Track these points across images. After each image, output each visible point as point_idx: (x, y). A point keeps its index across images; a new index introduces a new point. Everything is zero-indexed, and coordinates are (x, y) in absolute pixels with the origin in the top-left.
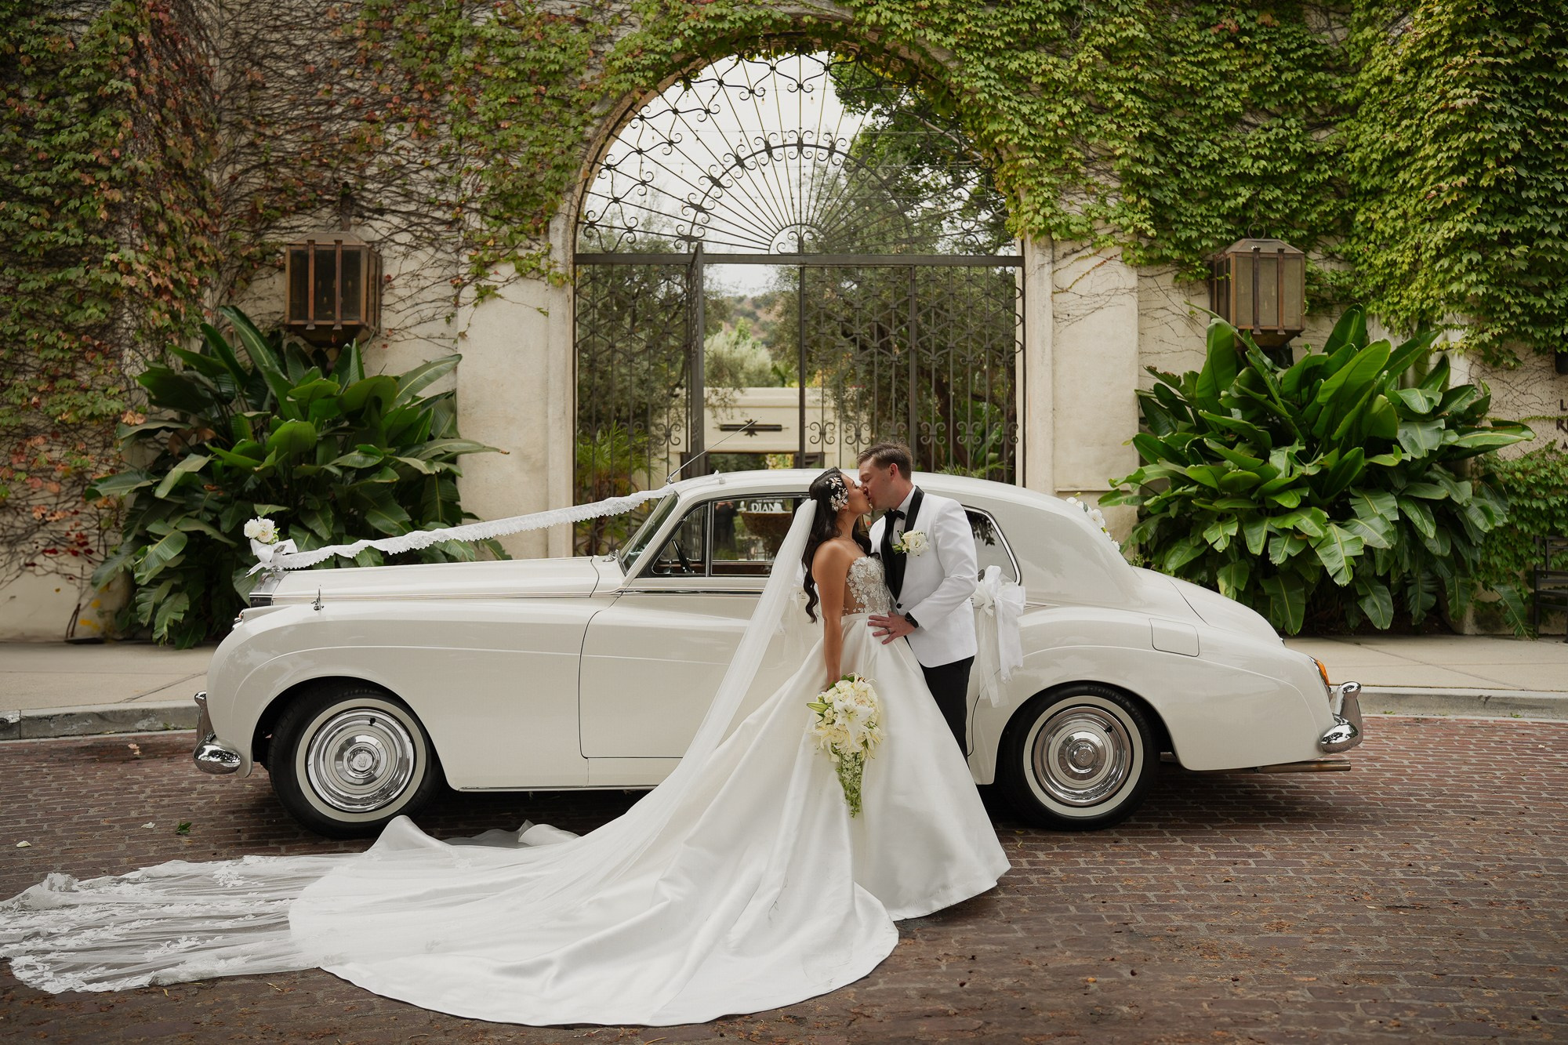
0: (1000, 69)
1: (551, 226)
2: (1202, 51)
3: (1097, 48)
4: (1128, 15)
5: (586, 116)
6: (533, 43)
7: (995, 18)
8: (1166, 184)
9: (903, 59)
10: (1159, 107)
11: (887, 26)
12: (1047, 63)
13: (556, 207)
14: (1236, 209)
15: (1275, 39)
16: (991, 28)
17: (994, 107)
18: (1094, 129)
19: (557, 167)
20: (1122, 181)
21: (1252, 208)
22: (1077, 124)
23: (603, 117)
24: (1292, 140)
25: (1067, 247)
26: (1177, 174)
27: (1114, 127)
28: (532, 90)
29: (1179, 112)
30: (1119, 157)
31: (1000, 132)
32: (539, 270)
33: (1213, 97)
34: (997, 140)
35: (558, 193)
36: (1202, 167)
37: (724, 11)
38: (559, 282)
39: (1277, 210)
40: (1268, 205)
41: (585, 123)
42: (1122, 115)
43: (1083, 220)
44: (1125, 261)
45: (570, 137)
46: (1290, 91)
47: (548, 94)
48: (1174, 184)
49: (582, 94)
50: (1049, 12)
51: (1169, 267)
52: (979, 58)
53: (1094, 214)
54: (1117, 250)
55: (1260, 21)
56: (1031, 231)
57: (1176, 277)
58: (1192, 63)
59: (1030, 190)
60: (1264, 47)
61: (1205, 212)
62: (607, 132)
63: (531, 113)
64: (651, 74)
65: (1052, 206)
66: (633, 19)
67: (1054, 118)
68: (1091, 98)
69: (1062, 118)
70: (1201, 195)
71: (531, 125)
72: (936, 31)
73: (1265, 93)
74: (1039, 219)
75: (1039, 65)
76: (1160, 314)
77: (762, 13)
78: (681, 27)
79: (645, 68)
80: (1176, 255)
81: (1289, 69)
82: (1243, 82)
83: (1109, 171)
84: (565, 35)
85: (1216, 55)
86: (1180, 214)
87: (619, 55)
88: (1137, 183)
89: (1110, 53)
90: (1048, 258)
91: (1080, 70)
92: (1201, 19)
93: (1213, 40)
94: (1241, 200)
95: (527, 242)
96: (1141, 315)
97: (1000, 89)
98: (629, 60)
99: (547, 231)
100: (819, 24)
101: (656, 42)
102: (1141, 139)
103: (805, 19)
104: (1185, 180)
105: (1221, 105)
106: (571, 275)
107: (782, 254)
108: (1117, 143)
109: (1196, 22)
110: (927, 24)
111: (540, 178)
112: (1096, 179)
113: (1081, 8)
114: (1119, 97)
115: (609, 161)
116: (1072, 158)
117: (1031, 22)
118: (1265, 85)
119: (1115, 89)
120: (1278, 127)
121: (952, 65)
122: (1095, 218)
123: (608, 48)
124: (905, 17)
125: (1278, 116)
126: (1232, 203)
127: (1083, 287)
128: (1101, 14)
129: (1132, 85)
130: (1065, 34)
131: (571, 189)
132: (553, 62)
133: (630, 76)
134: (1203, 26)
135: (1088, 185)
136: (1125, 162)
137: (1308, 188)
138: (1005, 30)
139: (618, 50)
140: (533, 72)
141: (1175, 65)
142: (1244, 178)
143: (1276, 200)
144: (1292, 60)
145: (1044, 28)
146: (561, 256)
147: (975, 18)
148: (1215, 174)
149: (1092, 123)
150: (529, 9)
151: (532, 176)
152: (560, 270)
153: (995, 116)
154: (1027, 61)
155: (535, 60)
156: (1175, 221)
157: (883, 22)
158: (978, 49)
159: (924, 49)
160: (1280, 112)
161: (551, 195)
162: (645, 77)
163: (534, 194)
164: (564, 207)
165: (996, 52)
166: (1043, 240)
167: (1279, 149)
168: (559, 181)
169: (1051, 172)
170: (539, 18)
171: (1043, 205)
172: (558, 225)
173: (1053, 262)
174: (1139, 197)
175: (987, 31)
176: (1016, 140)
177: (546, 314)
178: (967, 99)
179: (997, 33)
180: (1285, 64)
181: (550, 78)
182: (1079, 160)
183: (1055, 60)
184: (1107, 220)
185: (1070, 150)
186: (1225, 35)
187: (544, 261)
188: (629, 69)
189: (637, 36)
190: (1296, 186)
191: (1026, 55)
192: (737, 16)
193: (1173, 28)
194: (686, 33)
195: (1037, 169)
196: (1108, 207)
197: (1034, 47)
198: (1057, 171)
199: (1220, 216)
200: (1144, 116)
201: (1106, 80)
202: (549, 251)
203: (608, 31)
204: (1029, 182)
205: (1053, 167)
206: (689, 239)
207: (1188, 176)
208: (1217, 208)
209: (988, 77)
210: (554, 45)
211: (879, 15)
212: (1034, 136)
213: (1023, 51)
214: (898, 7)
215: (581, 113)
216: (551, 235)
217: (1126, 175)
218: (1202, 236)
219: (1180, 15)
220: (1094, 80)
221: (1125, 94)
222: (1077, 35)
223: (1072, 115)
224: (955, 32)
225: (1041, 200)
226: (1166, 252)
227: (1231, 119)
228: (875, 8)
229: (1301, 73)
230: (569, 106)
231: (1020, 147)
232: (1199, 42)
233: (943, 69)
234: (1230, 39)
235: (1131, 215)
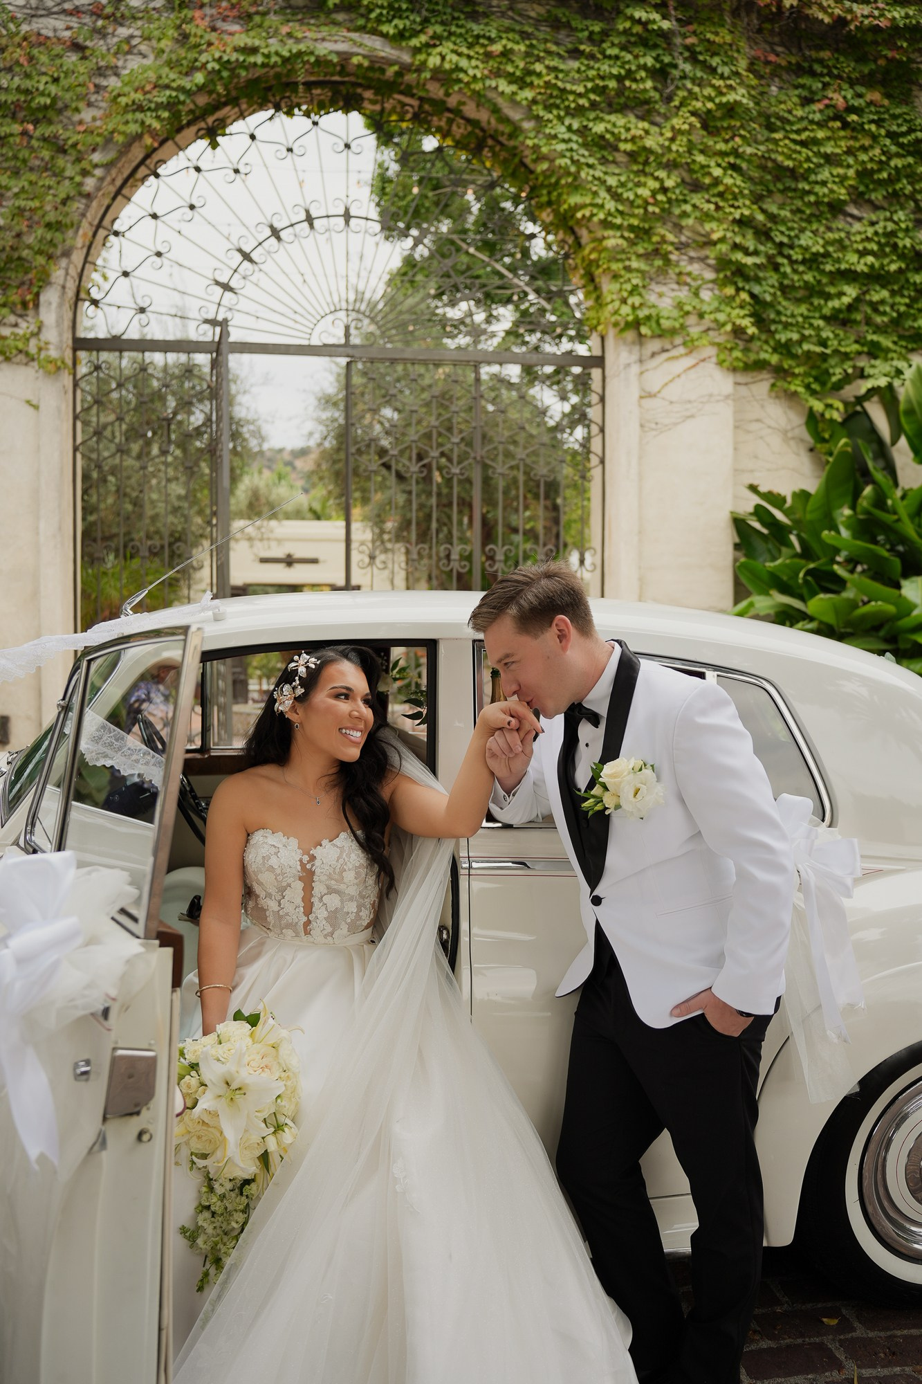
0: (583, 131)
1: (42, 298)
2: (805, 129)
3: (693, 114)
4: (729, 78)
5: (84, 164)
6: (17, 69)
7: (579, 71)
8: (765, 279)
9: (468, 121)
10: (759, 189)
11: (452, 71)
12: (636, 127)
13: (48, 275)
14: (839, 311)
15: (883, 120)
16: (573, 82)
17: (576, 176)
18: (688, 208)
19: (49, 226)
20: (717, 271)
21: (857, 309)
22: (669, 201)
23: (108, 166)
24: (901, 235)
25: (655, 345)
26: (776, 267)
27: (712, 207)
28: (17, 128)
29: (779, 198)
30: (714, 243)
31: (584, 206)
32: (27, 354)
33: (816, 183)
34: (579, 215)
35: (50, 257)
36: (804, 262)
37: (257, 43)
38: (53, 368)
39: (884, 313)
40: (875, 306)
41: (85, 173)
42: (721, 195)
43: (675, 313)
44: (720, 363)
45: (65, 189)
46: (899, 180)
47: (38, 133)
48: (773, 279)
49: (80, 137)
50: (640, 67)
51: (765, 375)
52: (560, 119)
53: (688, 308)
54: (712, 351)
55: (869, 97)
56: (616, 324)
57: (773, 385)
58: (794, 141)
59: (616, 277)
60: (873, 127)
61: (806, 313)
62: (113, 189)
63: (15, 157)
64: (166, 114)
65: (640, 295)
66: (143, 48)
67: (645, 192)
68: (685, 174)
69: (654, 193)
70: (800, 294)
71: (16, 173)
72: (510, 83)
73: (874, 182)
74: (625, 310)
75: (628, 130)
76: (754, 426)
77: (302, 47)
78: (203, 58)
79: (159, 106)
80: (774, 359)
81: (898, 155)
82: (849, 166)
83: (703, 260)
84: (58, 62)
85: (821, 134)
86: (779, 313)
87: (126, 89)
88: (734, 274)
89: (708, 123)
90: (635, 357)
91: (672, 140)
92: (805, 93)
93: (817, 117)
94: (846, 300)
95: (12, 319)
96: (736, 427)
97: (583, 155)
98: (138, 96)
99: (37, 306)
100: (370, 68)
101: (172, 76)
102: (742, 223)
103: (355, 60)
104: (785, 275)
105: (826, 190)
106: (69, 362)
107: (325, 345)
108: (714, 225)
109: (799, 96)
110: (497, 74)
111: (30, 239)
112: (689, 269)
113: (675, 66)
114: (717, 172)
115: (116, 227)
116: (663, 240)
117: (620, 79)
118: (872, 171)
119: (713, 164)
120: (886, 220)
121: (527, 125)
122: (688, 313)
123: (113, 82)
124: (474, 63)
125: (884, 209)
126: (835, 303)
127: (673, 392)
128: (699, 74)
129: (732, 160)
130: (657, 96)
131: (67, 254)
132: (42, 94)
133: (139, 116)
134: (806, 101)
135: (680, 274)
136: (723, 248)
137: (916, 290)
138: (590, 85)
139: (126, 84)
140: (17, 104)
141: (776, 142)
142: (849, 276)
143: (882, 302)
144: (901, 146)
145: (634, 86)
146: (54, 338)
147: (555, 69)
148: (818, 269)
149: (685, 201)
150: (11, 26)
151: (19, 235)
152: (53, 353)
153: (576, 187)
154: (614, 125)
155: (18, 89)
156: (774, 322)
157: (447, 66)
158: (558, 107)
159: (495, 105)
160: (886, 205)
161: (41, 260)
162: (158, 117)
163: (20, 258)
164: (58, 275)
165: (579, 111)
166: (630, 335)
167: (887, 244)
168: (51, 243)
169: (639, 256)
170: (25, 39)
171: (631, 293)
172: (50, 297)
173: (641, 361)
174: (738, 290)
175: (569, 87)
176: (601, 216)
177: (36, 407)
178: (545, 166)
179: (581, 89)
180: (894, 149)
181: (42, 115)
182: (672, 244)
183: (646, 125)
184: (701, 316)
185: (662, 231)
186: (830, 112)
187: (33, 342)
188: (140, 108)
189: (149, 68)
190: (902, 287)
191: (613, 118)
192: (273, 49)
193: (773, 101)
194: (209, 66)
195: (623, 251)
196: (702, 301)
197: (622, 109)
198: (646, 256)
199: (824, 317)
200: (744, 196)
201: (702, 152)
202: (40, 329)
203: (113, 61)
204: (615, 266)
205: (641, 251)
206: (213, 322)
207: (788, 270)
208: (819, 308)
209: (570, 140)
210: (44, 74)
211: (443, 58)
212: (621, 213)
213: (610, 113)
214: (465, 51)
215: (78, 160)
216: (42, 309)
217: (723, 264)
218: (804, 338)
219: (781, 88)
220: (690, 152)
221: (725, 169)
222: (669, 99)
223: (664, 190)
224: (531, 85)
225: (628, 287)
226: (763, 356)
227: (836, 208)
228: (439, 49)
229: (910, 160)
230: (64, 152)
231: (605, 224)
232: (802, 119)
233: (516, 131)
234: (836, 118)
235: (728, 309)
